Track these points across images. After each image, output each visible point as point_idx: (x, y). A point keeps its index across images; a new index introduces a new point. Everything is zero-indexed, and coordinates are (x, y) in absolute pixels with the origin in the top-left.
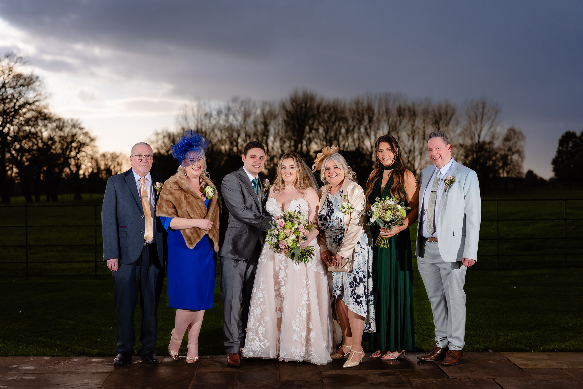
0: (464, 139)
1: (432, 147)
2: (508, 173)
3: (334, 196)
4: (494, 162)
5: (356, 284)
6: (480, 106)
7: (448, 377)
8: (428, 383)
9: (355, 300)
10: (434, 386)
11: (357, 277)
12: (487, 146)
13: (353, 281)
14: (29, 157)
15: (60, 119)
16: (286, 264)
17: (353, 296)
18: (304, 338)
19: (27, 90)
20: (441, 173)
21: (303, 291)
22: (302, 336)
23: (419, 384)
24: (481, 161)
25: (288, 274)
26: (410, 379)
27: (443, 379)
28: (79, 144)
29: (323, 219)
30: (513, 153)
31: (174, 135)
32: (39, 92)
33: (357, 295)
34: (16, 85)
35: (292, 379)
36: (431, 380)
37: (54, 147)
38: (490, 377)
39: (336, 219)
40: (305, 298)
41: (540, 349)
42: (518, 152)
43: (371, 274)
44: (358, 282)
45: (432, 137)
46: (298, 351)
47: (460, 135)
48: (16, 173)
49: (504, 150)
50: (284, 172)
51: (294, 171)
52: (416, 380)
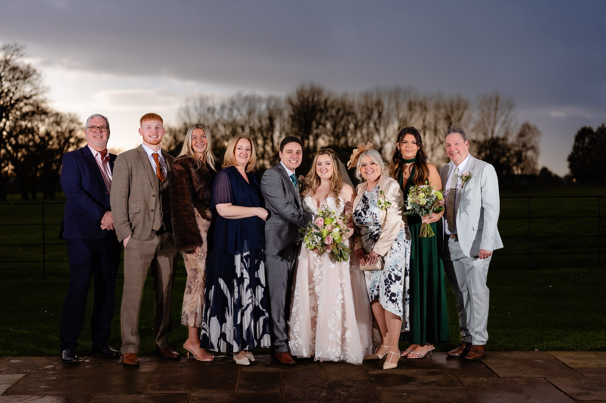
0: (477, 135)
1: (450, 142)
2: (522, 169)
3: (370, 192)
4: (508, 158)
5: (390, 282)
6: (494, 101)
7: (499, 377)
8: (479, 382)
9: (388, 298)
10: (486, 386)
11: (392, 274)
12: (500, 142)
13: (388, 278)
14: (26, 153)
15: (57, 114)
16: (321, 263)
17: (387, 293)
18: (339, 337)
19: (24, 84)
20: (458, 170)
21: (338, 290)
22: (337, 336)
23: (470, 383)
24: (495, 157)
25: (323, 272)
26: (460, 379)
27: (493, 378)
28: (77, 140)
29: (357, 215)
30: (528, 149)
31: (175, 131)
32: (36, 86)
33: (391, 292)
34: (13, 78)
35: (339, 379)
36: (482, 379)
37: (51, 143)
38: (542, 376)
39: (371, 215)
40: (340, 297)
41: (587, 348)
42: (533, 148)
43: (408, 272)
44: (394, 279)
45: (451, 133)
46: (333, 350)
47: (473, 130)
48: (12, 170)
49: (518, 146)
50: (319, 168)
51: (330, 167)
52: (466, 379)
